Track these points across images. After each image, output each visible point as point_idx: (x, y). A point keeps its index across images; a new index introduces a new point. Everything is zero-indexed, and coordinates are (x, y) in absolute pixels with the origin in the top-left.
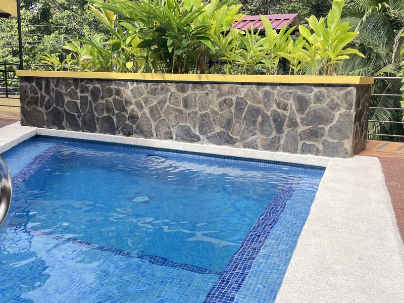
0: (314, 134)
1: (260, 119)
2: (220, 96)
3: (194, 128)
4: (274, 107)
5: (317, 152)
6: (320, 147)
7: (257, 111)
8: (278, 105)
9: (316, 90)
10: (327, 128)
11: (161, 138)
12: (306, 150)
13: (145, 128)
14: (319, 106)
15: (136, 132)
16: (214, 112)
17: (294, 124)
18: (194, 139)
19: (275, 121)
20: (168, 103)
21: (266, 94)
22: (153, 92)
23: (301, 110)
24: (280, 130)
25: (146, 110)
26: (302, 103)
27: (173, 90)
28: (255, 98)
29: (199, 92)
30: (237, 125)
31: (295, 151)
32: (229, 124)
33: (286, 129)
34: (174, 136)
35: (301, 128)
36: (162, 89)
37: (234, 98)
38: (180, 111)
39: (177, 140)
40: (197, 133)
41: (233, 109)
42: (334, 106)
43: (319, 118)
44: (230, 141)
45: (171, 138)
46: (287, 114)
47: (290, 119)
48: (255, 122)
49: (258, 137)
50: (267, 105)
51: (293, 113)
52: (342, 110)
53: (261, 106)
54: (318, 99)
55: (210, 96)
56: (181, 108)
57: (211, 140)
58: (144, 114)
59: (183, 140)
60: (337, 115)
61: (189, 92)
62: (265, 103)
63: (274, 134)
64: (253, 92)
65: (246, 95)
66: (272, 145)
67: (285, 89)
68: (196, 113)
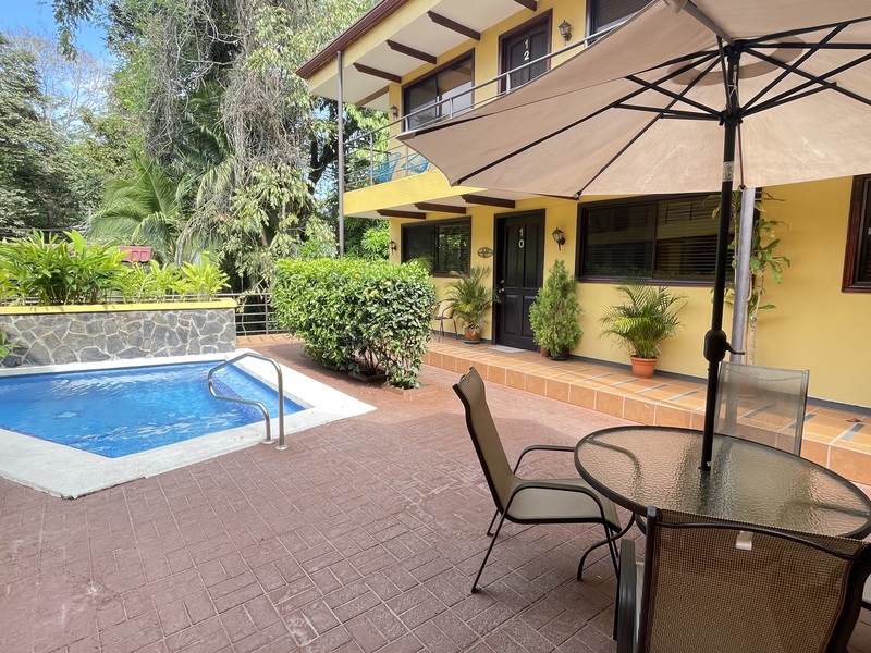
0: (211, 340)
1: (167, 335)
2: (126, 321)
3: (103, 349)
4: (178, 325)
5: (215, 351)
6: (216, 348)
7: (165, 329)
8: (181, 324)
9: (209, 312)
10: (219, 335)
11: (63, 362)
12: (206, 351)
13: (39, 356)
14: (211, 322)
15: (25, 362)
16: (121, 333)
17: (195, 335)
18: (105, 358)
19: (180, 334)
20: (68, 331)
21: (170, 317)
22: (49, 323)
23: (200, 325)
24: (185, 341)
25: (40, 341)
26: (200, 321)
27: (74, 320)
28: (161, 320)
29: (104, 320)
30: (147, 342)
31: (199, 353)
32: (139, 341)
33: (190, 340)
34: (79, 359)
35: (201, 337)
36: (59, 320)
37: (142, 322)
38: (86, 337)
39: (82, 361)
40: (106, 353)
41: (141, 330)
42: (223, 321)
43: (214, 329)
44: (142, 355)
45: (76, 361)
46: (189, 329)
47: (192, 332)
48: (163, 337)
49: (167, 348)
50: (173, 325)
51: (193, 327)
52: (228, 323)
53: (168, 325)
54: (211, 317)
55: (117, 322)
56: (86, 333)
57: (122, 356)
58: (37, 343)
59: (90, 360)
60: (225, 326)
61: (94, 320)
62: (170, 324)
63: (180, 343)
64: (158, 316)
65: (153, 319)
66: (180, 352)
67: (186, 313)
68: (103, 337)
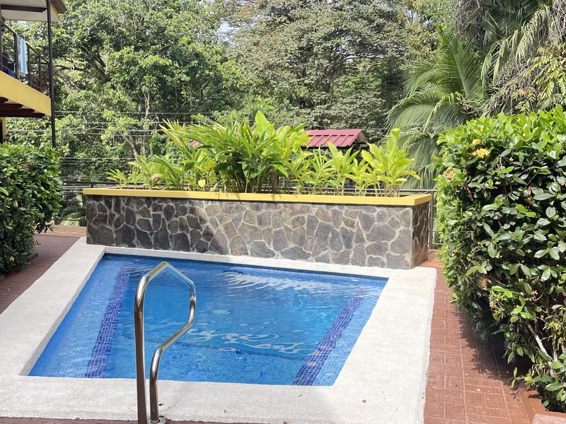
0: (379, 249)
1: (330, 235)
2: (292, 214)
3: (269, 244)
4: (343, 224)
5: (383, 265)
6: (385, 260)
7: (328, 228)
8: (346, 223)
9: (378, 210)
10: (390, 243)
11: (236, 254)
12: (373, 263)
13: (221, 244)
14: (382, 224)
15: (210, 249)
16: (287, 229)
17: (360, 240)
18: (269, 254)
19: (344, 237)
20: (242, 221)
21: (335, 213)
22: (228, 211)
23: (366, 227)
24: (348, 245)
25: (221, 228)
26: (367, 222)
27: (248, 209)
28: (325, 217)
29: (273, 210)
30: (309, 241)
31: (363, 264)
32: (302, 240)
33: (354, 245)
34: (249, 252)
35: (367, 244)
36: (237, 208)
37: (306, 217)
38: (255, 229)
39: (252, 255)
40: (272, 249)
41: (305, 226)
42: (395, 224)
43: (382, 234)
44: (304, 256)
45: (247, 254)
46: (355, 230)
47: (357, 236)
48: (326, 238)
49: (329, 252)
50: (337, 224)
51: (359, 230)
52: (402, 228)
53: (331, 223)
54: (381, 218)
55: (283, 215)
56: (256, 225)
57: (286, 255)
58: (219, 231)
59: (259, 255)
60: (397, 231)
61: (264, 211)
62: (334, 221)
63: (344, 249)
64: (323, 211)
65: (317, 214)
66: (342, 260)
67: (352, 209)
68: (270, 230)
